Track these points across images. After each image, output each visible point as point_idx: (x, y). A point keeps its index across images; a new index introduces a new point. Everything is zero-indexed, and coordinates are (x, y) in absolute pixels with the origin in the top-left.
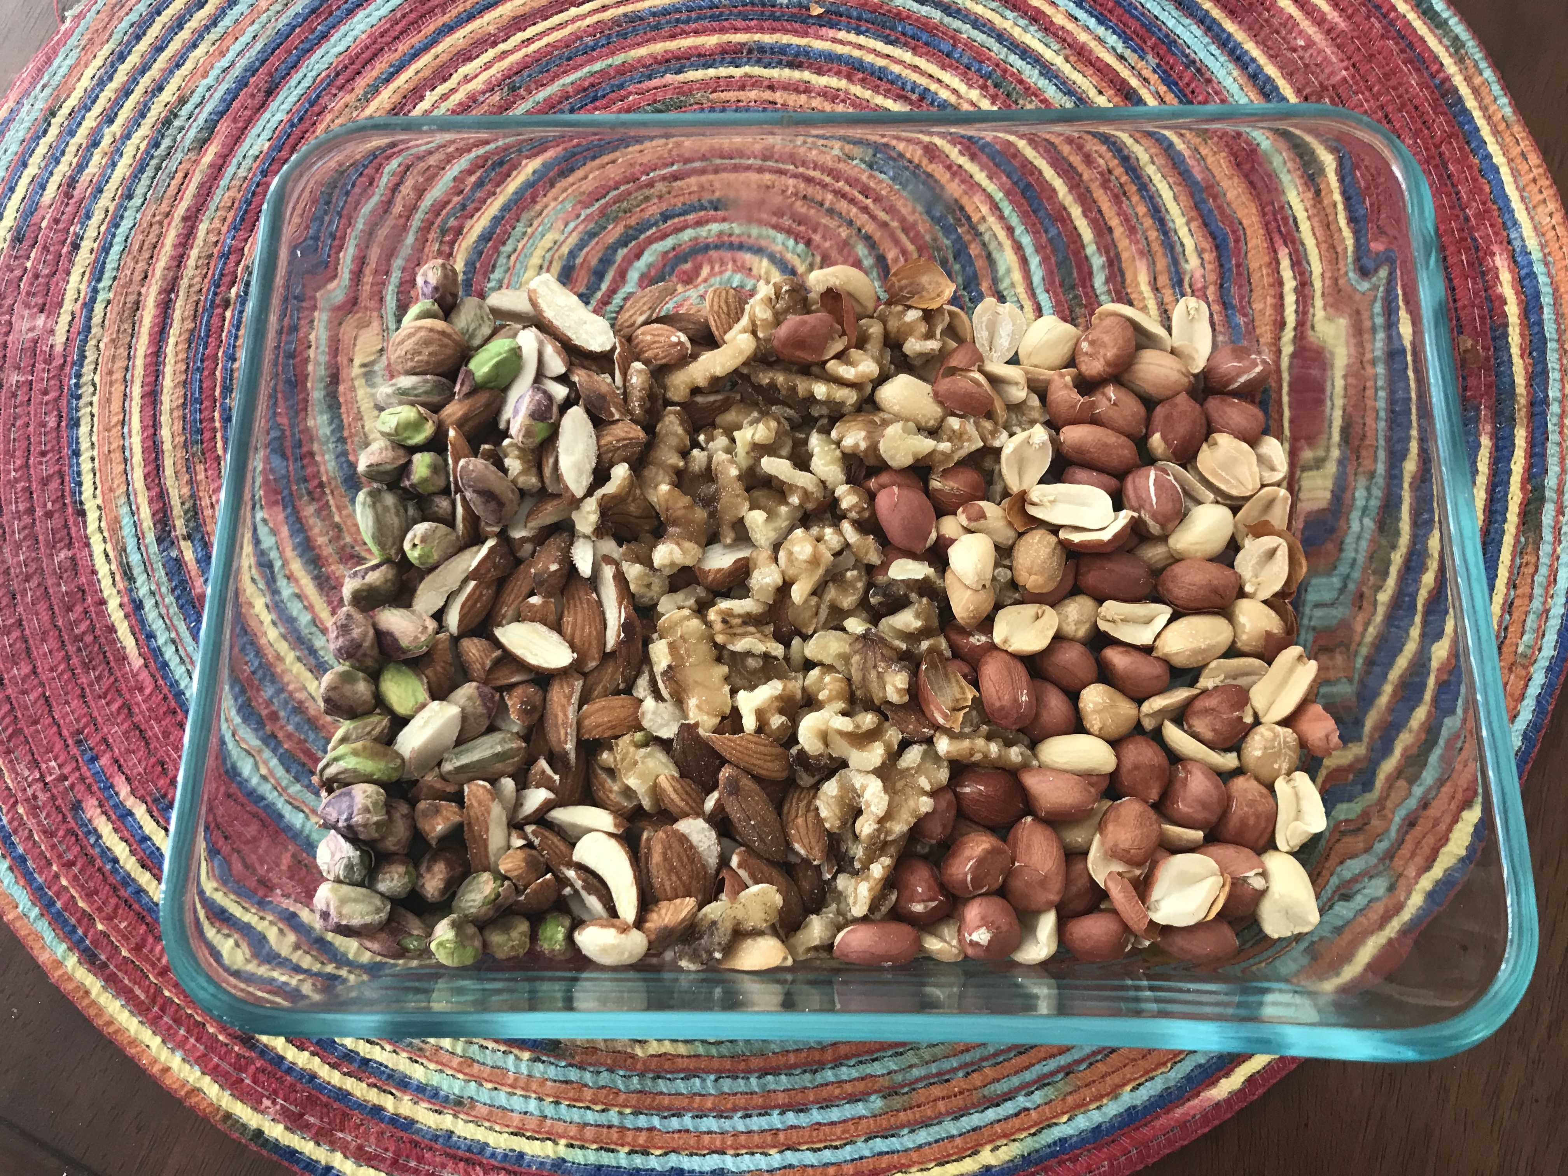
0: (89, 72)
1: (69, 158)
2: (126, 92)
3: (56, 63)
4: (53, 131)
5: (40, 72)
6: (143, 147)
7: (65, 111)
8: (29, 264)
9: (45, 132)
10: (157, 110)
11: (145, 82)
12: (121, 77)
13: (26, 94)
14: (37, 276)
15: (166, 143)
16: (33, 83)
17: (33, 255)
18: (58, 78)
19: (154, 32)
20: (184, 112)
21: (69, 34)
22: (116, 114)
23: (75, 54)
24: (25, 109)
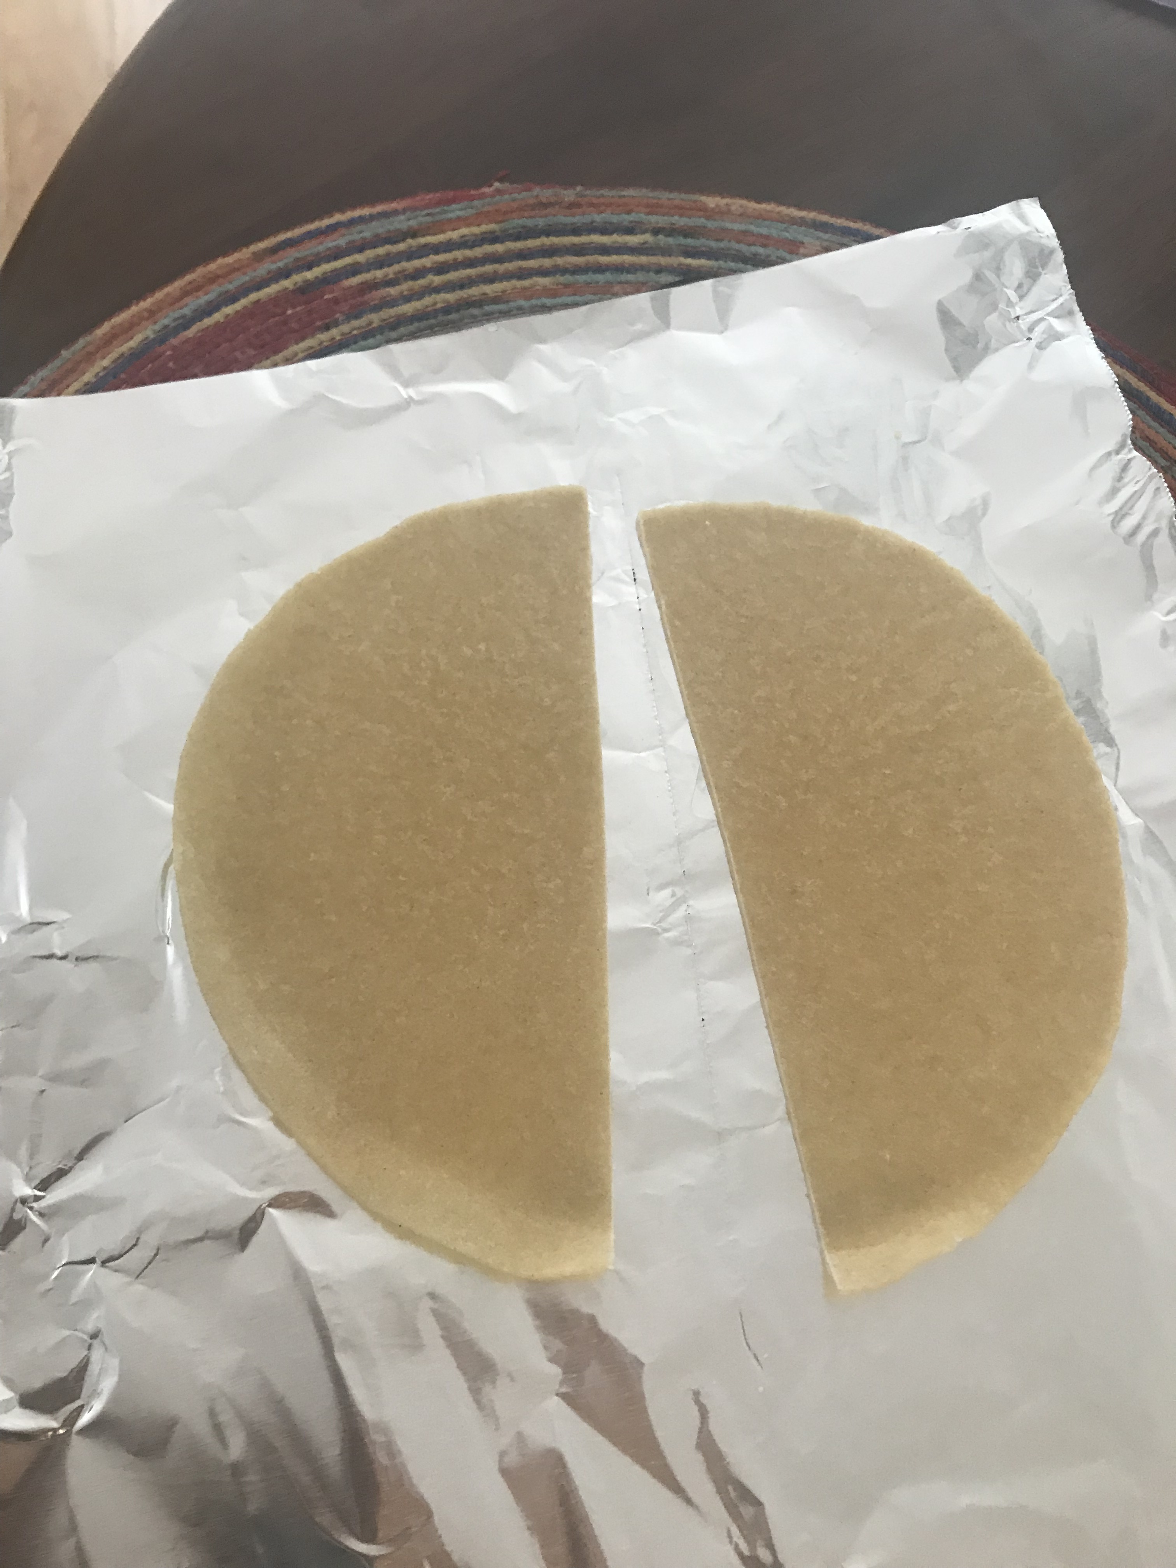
0: (464, 231)
1: (390, 271)
2: (470, 263)
3: (454, 206)
4: (401, 246)
5: (439, 203)
6: (439, 306)
7: (422, 240)
8: (289, 312)
9: (396, 242)
10: (474, 291)
11: (489, 268)
12: (478, 252)
13: (414, 209)
14: (285, 323)
15: (454, 316)
16: (427, 207)
17: (298, 309)
18: (443, 216)
19: (531, 243)
20: (488, 308)
21: (482, 196)
23: (470, 212)
24: (402, 217)
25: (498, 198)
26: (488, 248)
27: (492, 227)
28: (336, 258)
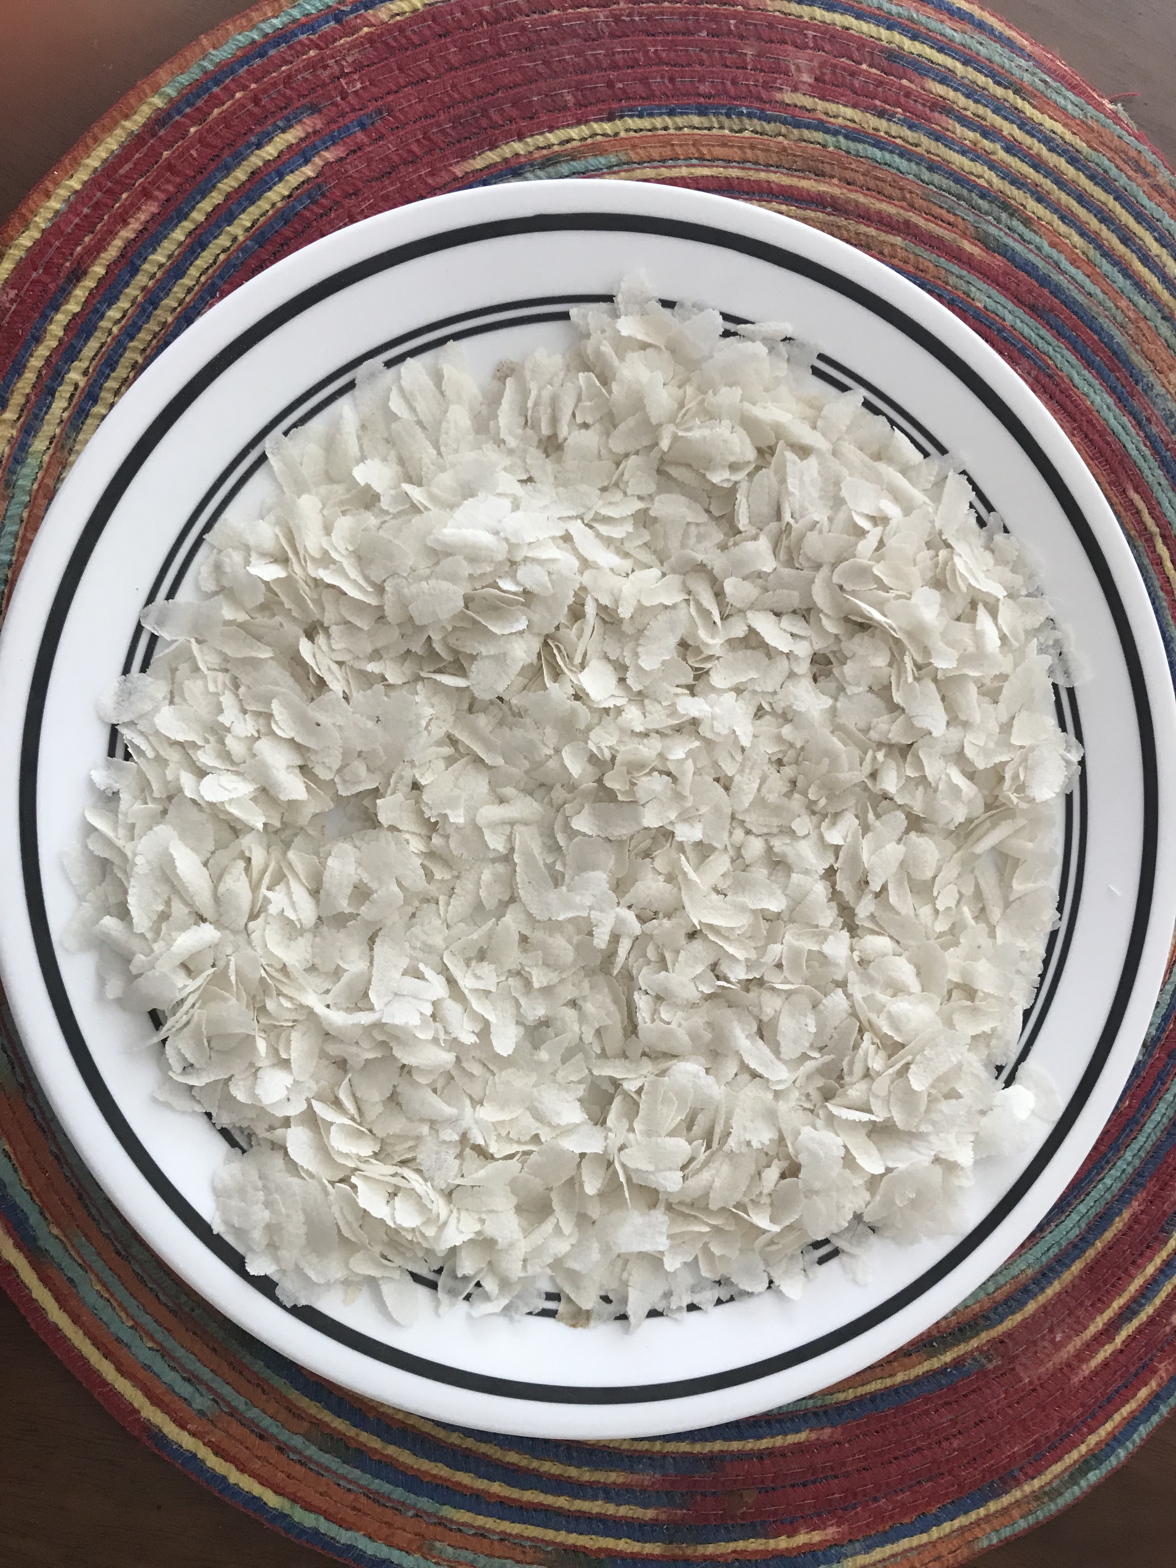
0: (1059, 128)
1: (971, 108)
2: (1037, 164)
3: (1070, 94)
4: (999, 92)
5: (1061, 78)
6: (981, 182)
7: (1020, 103)
8: (864, 66)
9: (999, 84)
10: (1017, 195)
11: (1048, 184)
12: (1053, 159)
13: (1039, 64)
14: (853, 74)
15: (984, 204)
16: (1049, 72)
17: (874, 71)
18: (1054, 96)
19: (1098, 193)
20: (1015, 223)
21: (1099, 107)
22: (1015, 155)
23: (1077, 112)
24: (1023, 63)
25: (1110, 121)
26: (1062, 163)
27: (1082, 145)
28: (941, 50)
